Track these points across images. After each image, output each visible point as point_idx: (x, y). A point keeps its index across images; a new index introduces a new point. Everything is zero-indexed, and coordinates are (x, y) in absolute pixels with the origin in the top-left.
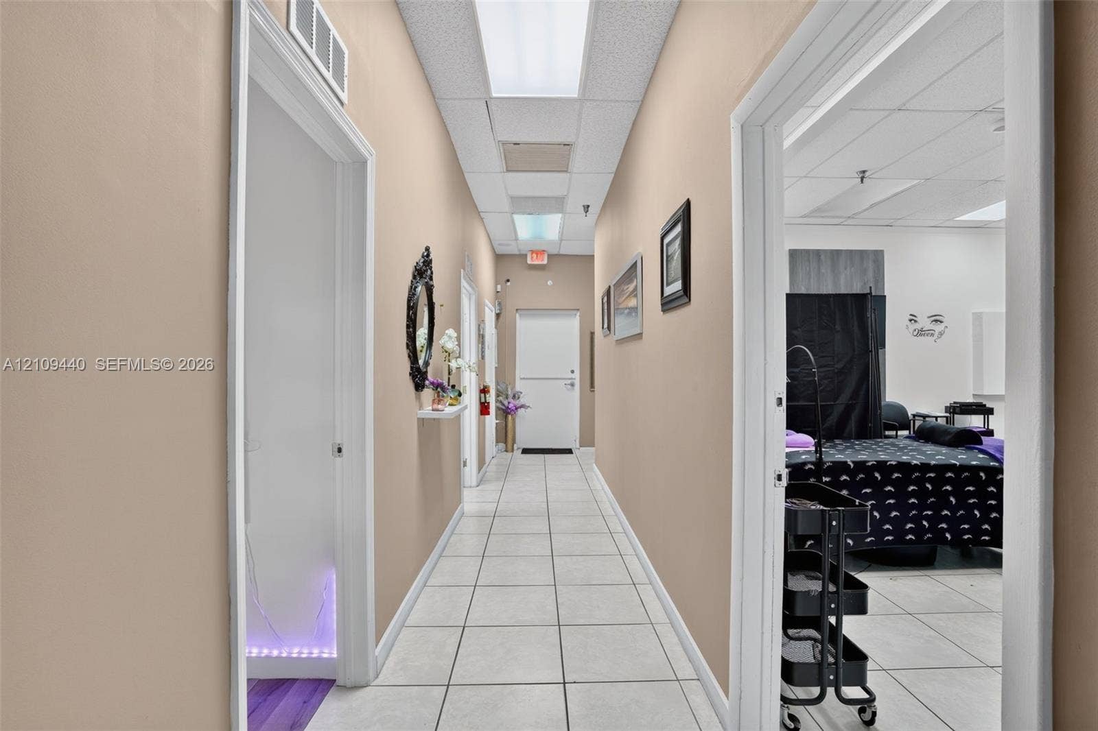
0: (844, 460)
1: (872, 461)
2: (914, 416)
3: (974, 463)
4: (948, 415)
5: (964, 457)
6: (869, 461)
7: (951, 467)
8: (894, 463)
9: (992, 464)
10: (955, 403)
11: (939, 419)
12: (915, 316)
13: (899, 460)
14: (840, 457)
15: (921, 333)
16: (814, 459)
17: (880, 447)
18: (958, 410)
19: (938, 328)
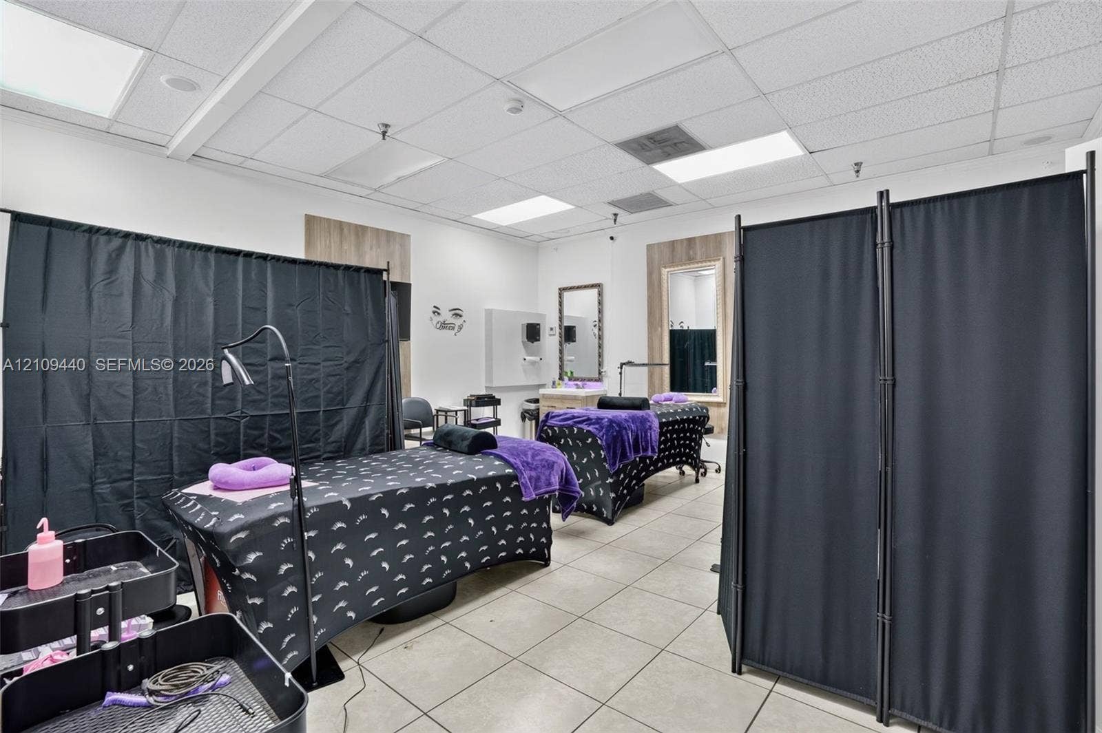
0: (337, 500)
1: (377, 494)
2: (437, 411)
3: (491, 473)
4: (466, 408)
5: (482, 467)
6: (371, 495)
7: (469, 484)
8: (404, 491)
9: (507, 471)
10: (471, 396)
11: (458, 412)
12: (439, 309)
13: (414, 485)
14: (332, 496)
15: (444, 326)
16: (289, 508)
17: (393, 465)
18: (474, 403)
19: (458, 322)
